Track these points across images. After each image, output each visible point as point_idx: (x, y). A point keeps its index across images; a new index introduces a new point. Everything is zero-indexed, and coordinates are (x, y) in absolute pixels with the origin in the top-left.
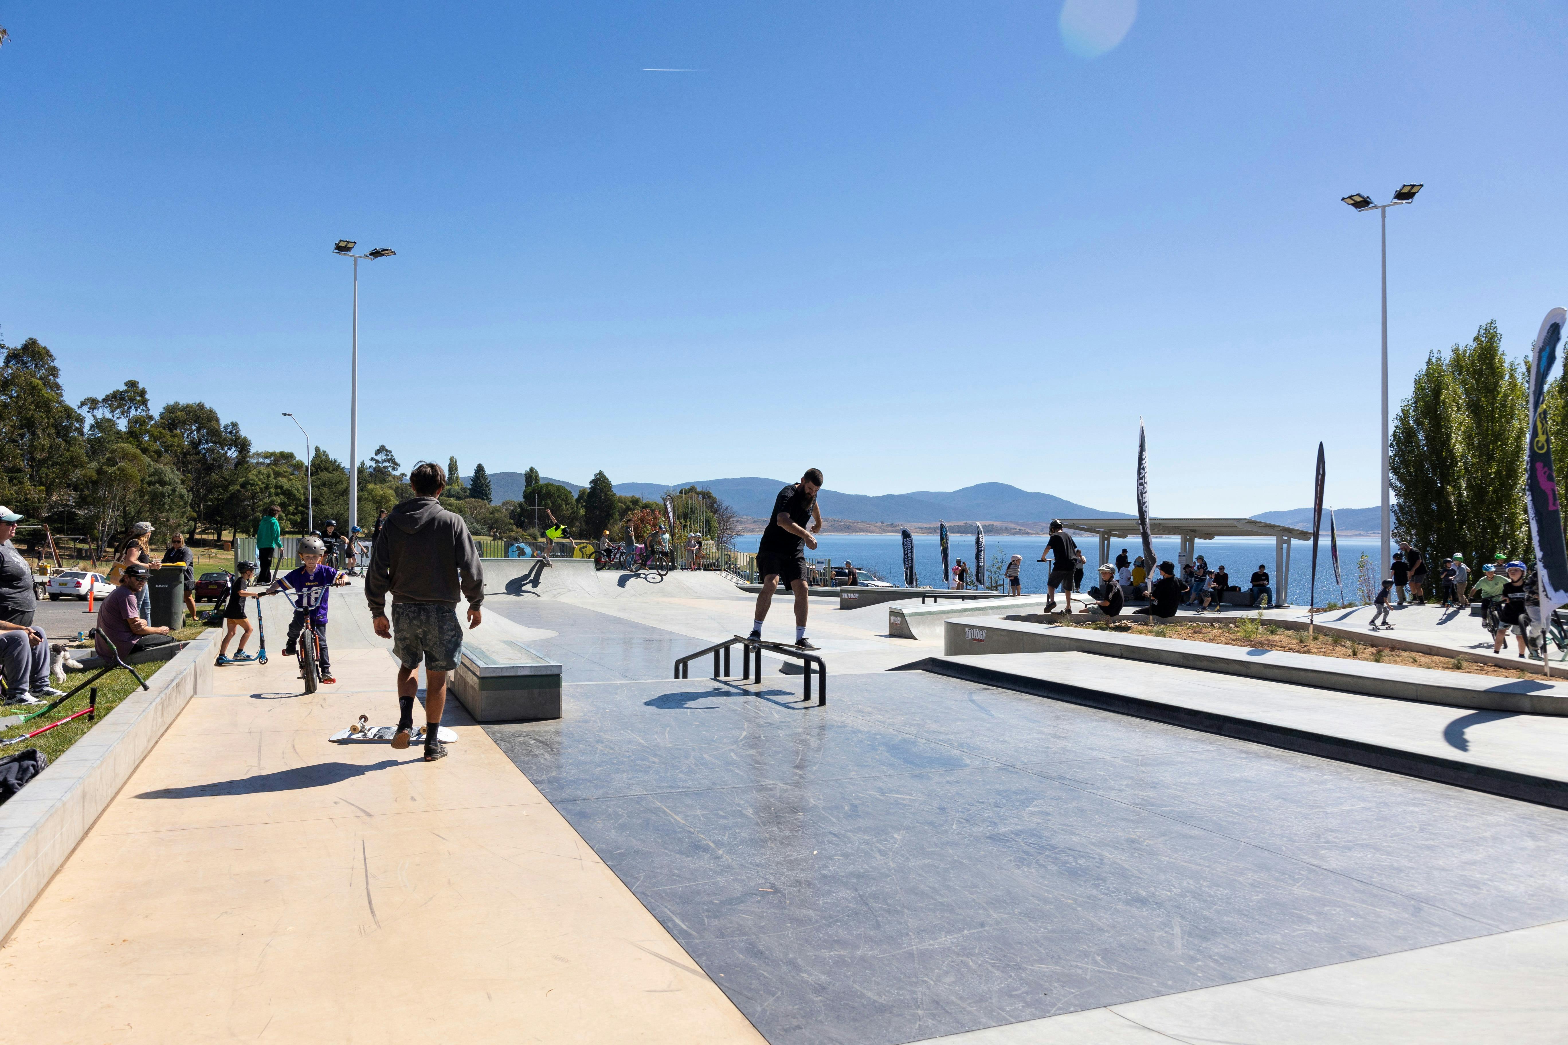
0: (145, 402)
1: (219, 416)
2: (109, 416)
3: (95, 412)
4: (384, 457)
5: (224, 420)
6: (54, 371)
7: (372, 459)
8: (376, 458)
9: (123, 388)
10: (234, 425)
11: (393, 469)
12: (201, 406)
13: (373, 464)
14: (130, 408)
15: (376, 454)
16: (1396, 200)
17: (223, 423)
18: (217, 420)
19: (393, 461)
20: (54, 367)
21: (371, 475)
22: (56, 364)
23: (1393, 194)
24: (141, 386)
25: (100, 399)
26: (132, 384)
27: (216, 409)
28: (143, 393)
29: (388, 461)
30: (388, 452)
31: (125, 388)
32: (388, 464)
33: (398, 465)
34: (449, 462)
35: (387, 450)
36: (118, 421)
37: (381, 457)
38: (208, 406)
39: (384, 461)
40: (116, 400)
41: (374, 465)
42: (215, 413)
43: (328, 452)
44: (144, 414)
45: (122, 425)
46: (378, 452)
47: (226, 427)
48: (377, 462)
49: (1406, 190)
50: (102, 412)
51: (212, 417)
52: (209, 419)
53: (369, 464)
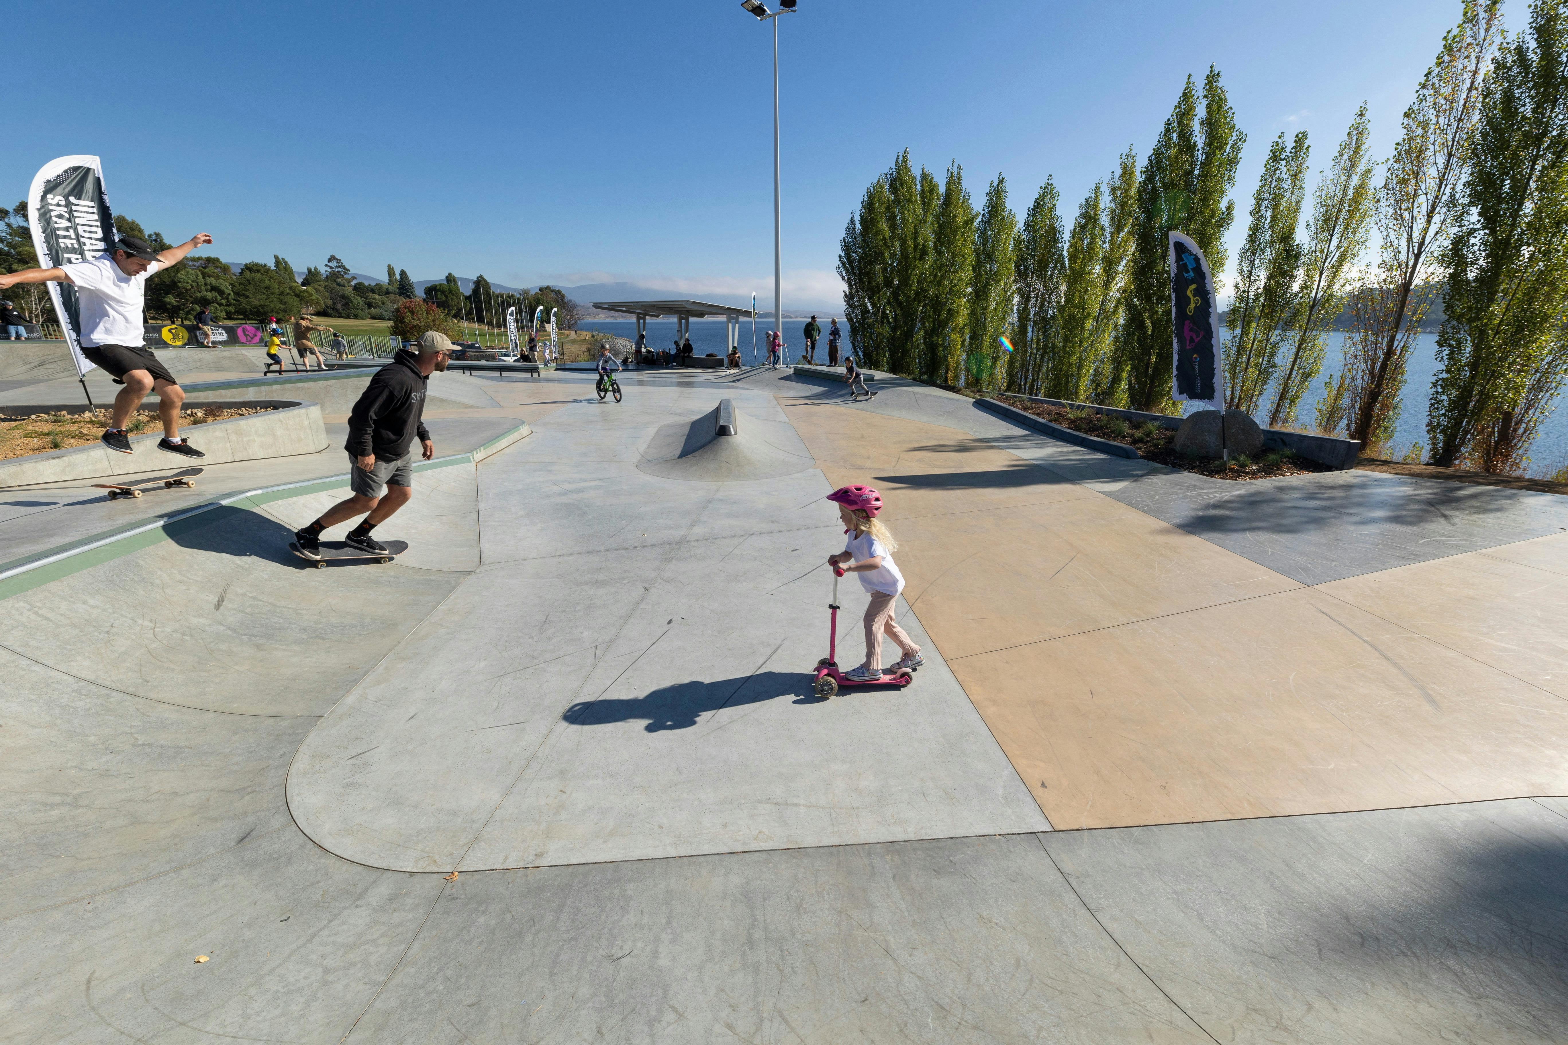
1: (142, 227)
4: (336, 264)
5: (148, 230)
7: (326, 265)
8: (330, 264)
10: (158, 235)
11: (345, 273)
12: (122, 219)
15: (329, 262)
19: (343, 266)
21: (326, 276)
27: (138, 221)
29: (339, 267)
30: (338, 261)
32: (340, 269)
33: (349, 270)
34: (387, 268)
35: (337, 259)
37: (333, 264)
38: (129, 219)
39: (336, 267)
41: (329, 270)
42: (138, 224)
43: (287, 259)
46: (330, 260)
47: (150, 236)
48: (331, 267)
52: (132, 229)
53: (323, 270)
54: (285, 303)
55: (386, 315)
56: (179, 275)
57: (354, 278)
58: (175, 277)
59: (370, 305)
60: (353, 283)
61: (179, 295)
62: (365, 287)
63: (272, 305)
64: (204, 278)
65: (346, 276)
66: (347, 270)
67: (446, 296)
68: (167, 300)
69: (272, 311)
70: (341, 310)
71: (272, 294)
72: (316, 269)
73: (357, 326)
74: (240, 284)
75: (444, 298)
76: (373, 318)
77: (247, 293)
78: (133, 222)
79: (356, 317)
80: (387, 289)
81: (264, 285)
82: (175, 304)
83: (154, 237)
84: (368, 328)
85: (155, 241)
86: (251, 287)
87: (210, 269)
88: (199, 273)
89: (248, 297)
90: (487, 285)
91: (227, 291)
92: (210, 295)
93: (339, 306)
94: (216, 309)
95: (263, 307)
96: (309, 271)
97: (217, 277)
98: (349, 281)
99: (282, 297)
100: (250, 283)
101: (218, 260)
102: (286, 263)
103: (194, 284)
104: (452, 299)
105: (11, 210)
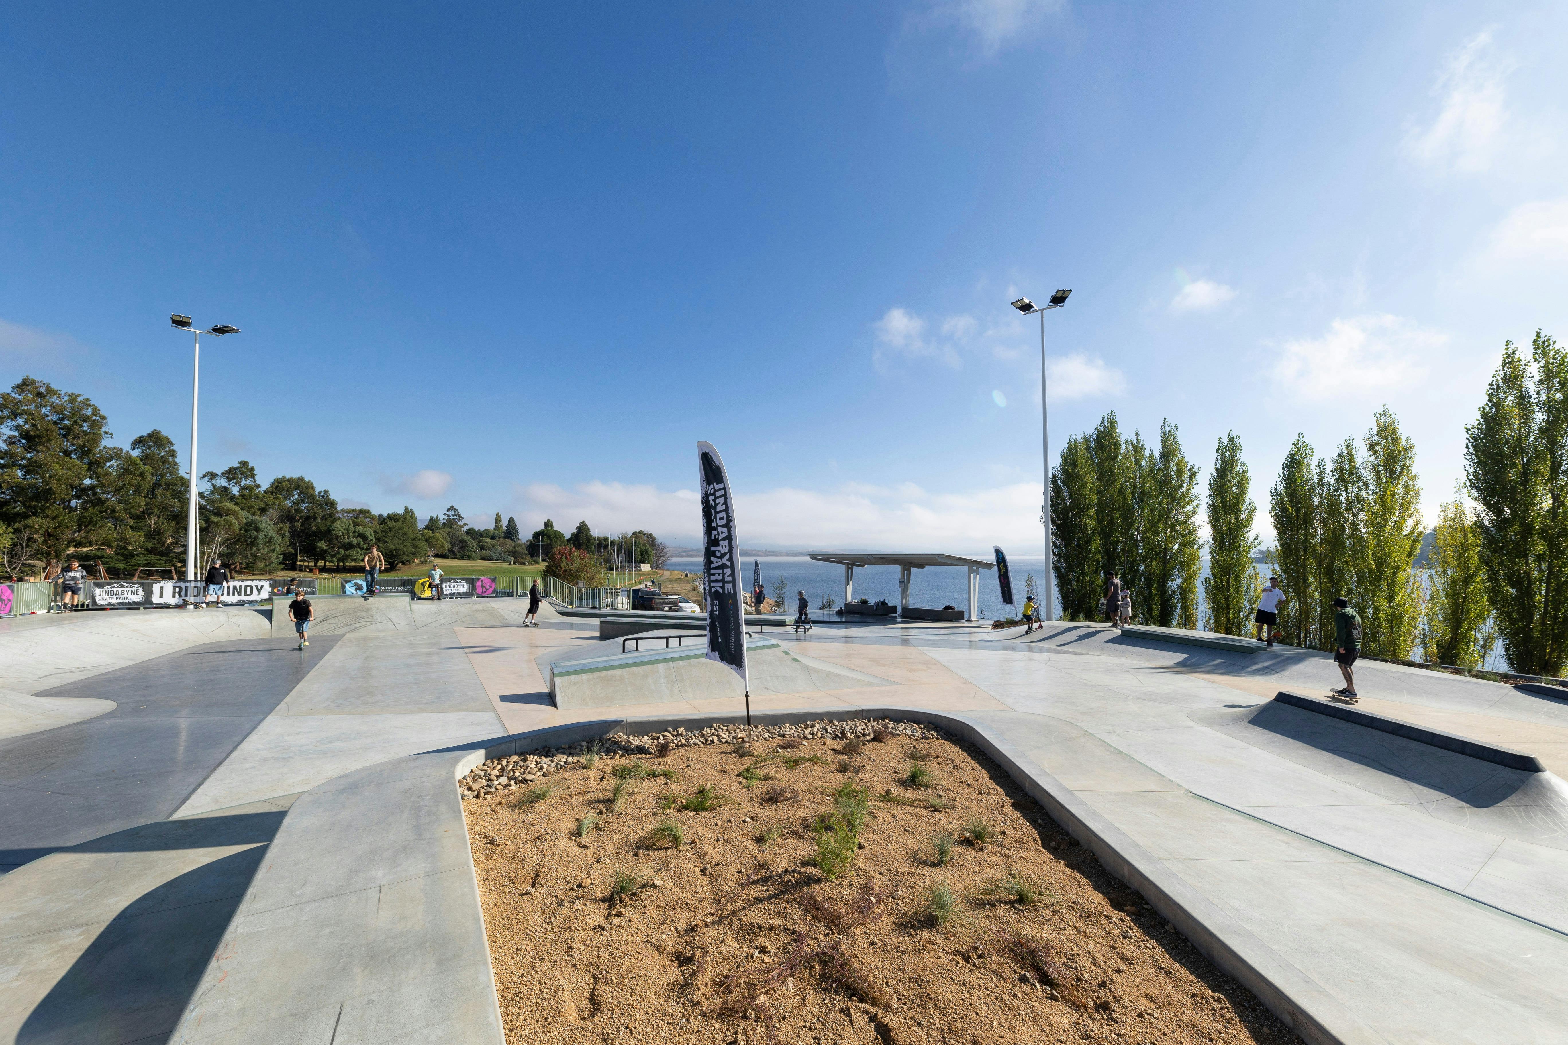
0: (253, 476)
1: (315, 486)
2: (226, 485)
3: (214, 482)
5: (319, 488)
6: (173, 454)
7: (445, 514)
8: (448, 513)
9: (236, 465)
10: (326, 492)
11: (459, 520)
12: (301, 479)
13: (446, 518)
14: (241, 479)
15: (448, 511)
16: (1052, 304)
17: (317, 490)
18: (313, 488)
19: (459, 516)
20: (173, 451)
21: (444, 524)
22: (174, 448)
23: (1049, 299)
24: (250, 465)
25: (219, 473)
26: (244, 463)
27: (313, 481)
28: (252, 469)
29: (455, 515)
30: (456, 511)
31: (239, 465)
32: (455, 517)
33: (463, 518)
34: (495, 516)
36: (233, 488)
37: (451, 513)
38: (307, 479)
39: (453, 515)
40: (231, 474)
42: (312, 484)
43: (414, 510)
44: (252, 483)
45: (235, 490)
46: (449, 510)
47: (319, 493)
48: (448, 516)
49: (1059, 295)
50: (222, 482)
51: (310, 486)
52: (307, 488)
53: (442, 518)
54: (416, 547)
55: (494, 556)
56: (335, 524)
57: (466, 524)
58: (330, 526)
59: (482, 548)
60: (465, 529)
61: (330, 541)
62: (475, 531)
63: (405, 549)
64: (354, 526)
65: (459, 523)
66: (461, 518)
67: (551, 540)
68: (319, 545)
69: (404, 554)
70: (457, 553)
71: (407, 539)
72: (437, 517)
73: (472, 566)
74: (382, 531)
75: (549, 541)
76: (483, 559)
77: (386, 539)
78: (309, 482)
79: (469, 558)
80: (494, 533)
81: (401, 532)
82: (325, 548)
83: (322, 494)
84: (482, 568)
85: (323, 496)
86: (391, 534)
87: (361, 519)
88: (351, 522)
89: (386, 542)
90: (588, 529)
91: (370, 537)
92: (355, 541)
93: (456, 549)
94: (358, 552)
95: (396, 550)
96: (431, 519)
97: (365, 526)
98: (462, 527)
99: (414, 542)
100: (390, 531)
101: (368, 512)
102: (413, 512)
103: (346, 531)
104: (556, 542)
105: (219, 474)
